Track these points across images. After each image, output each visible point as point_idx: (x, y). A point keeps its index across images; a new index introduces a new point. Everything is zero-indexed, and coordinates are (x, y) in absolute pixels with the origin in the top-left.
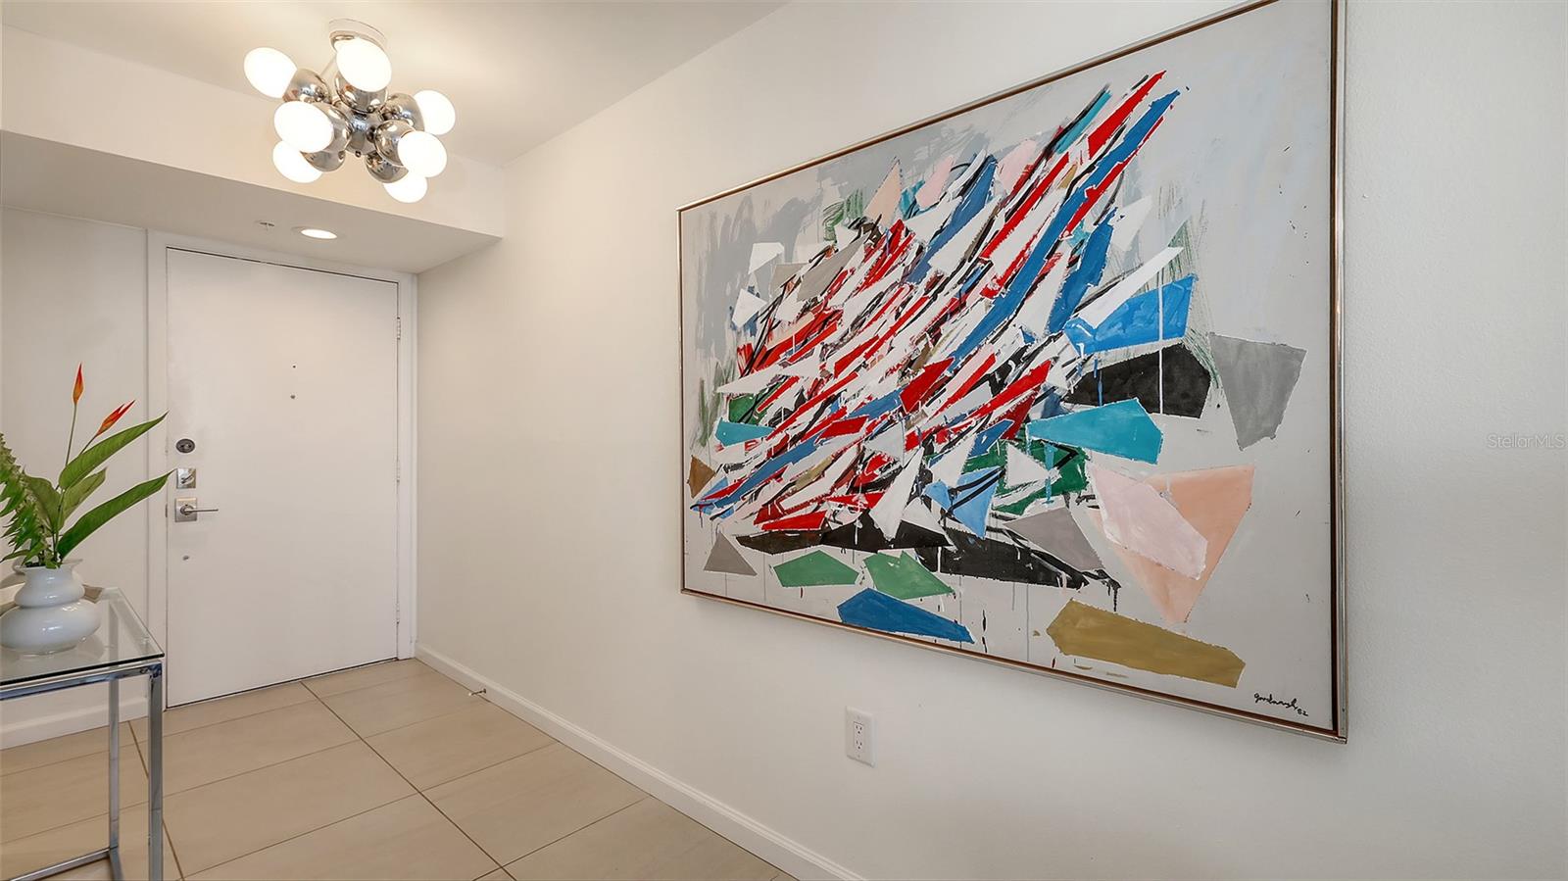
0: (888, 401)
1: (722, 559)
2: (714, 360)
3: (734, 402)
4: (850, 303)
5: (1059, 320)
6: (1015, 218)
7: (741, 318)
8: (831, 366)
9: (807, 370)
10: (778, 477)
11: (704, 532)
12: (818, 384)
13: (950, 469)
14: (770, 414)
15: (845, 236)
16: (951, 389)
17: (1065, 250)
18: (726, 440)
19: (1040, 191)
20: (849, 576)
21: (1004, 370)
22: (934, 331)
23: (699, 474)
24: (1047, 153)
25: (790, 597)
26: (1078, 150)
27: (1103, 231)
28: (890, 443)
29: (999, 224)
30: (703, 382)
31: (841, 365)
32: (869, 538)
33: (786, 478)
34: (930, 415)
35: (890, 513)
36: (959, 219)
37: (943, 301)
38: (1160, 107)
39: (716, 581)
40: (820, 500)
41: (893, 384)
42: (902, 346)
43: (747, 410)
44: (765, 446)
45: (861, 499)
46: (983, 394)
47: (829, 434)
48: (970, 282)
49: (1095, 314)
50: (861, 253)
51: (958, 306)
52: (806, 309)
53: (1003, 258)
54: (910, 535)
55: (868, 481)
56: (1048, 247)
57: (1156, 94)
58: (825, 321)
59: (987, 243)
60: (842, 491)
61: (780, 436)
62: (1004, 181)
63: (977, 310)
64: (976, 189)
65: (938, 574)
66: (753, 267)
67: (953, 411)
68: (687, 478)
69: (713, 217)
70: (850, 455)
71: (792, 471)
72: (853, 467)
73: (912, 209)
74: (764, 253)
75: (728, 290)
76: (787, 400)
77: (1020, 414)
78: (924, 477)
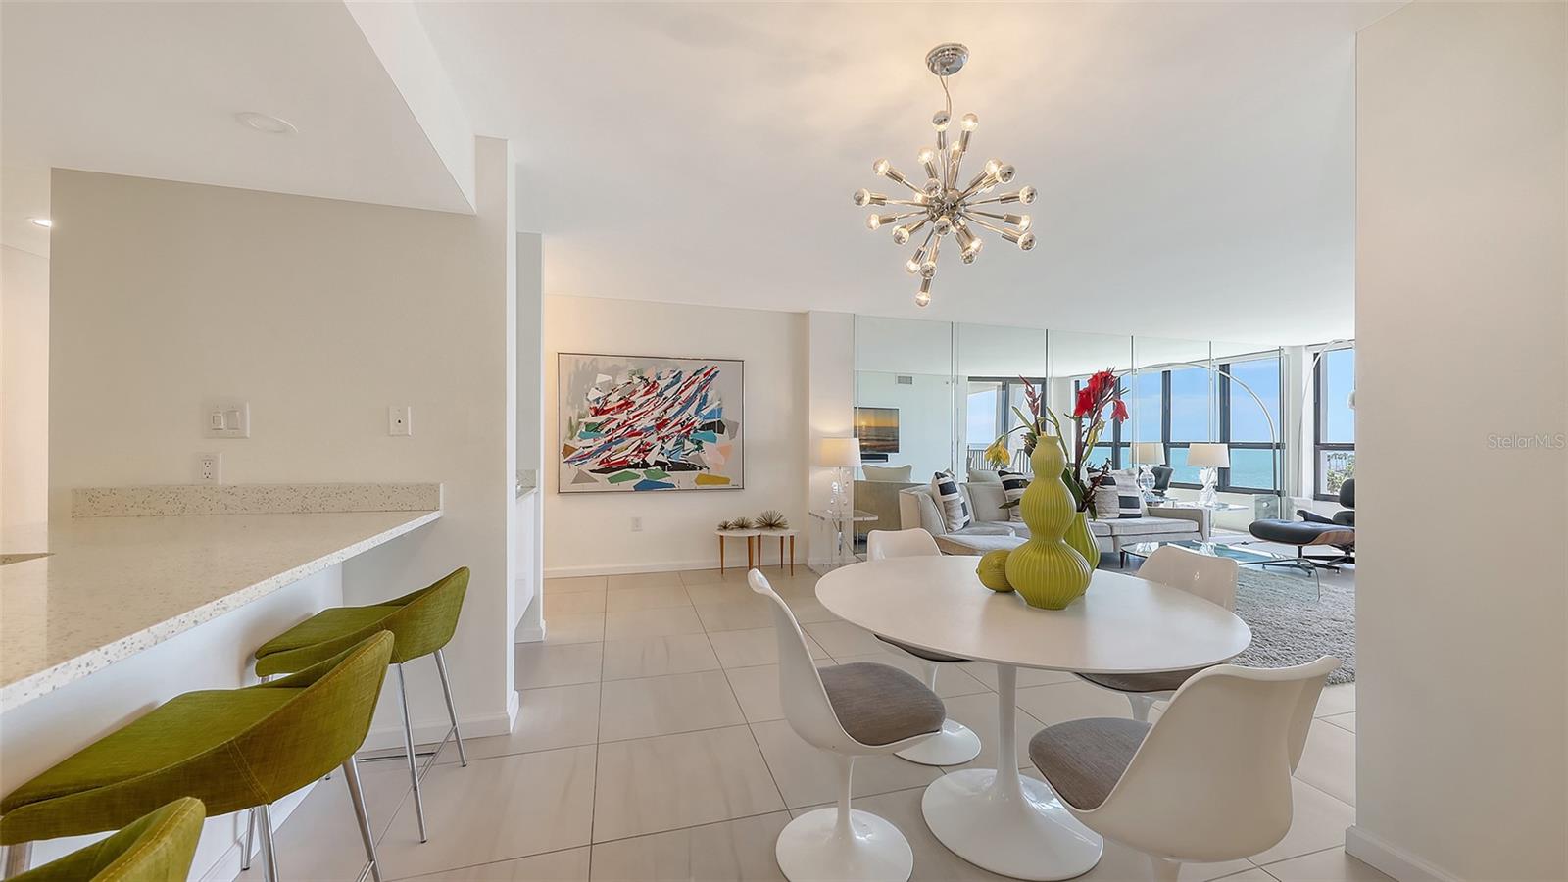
0: (651, 428)
1: (580, 478)
2: (577, 410)
3: (587, 425)
4: (638, 399)
5: (696, 413)
6: (687, 388)
7: (591, 397)
8: (631, 417)
9: (622, 417)
10: (609, 450)
11: (570, 471)
12: (626, 422)
13: (670, 445)
14: (606, 430)
15: (636, 381)
16: (670, 426)
17: (698, 397)
18: (583, 437)
19: (693, 383)
20: (638, 477)
21: (684, 422)
22: (666, 411)
23: (568, 450)
24: (694, 375)
25: (615, 486)
26: (701, 376)
27: (706, 395)
28: (652, 439)
29: (683, 388)
30: (571, 418)
31: (634, 417)
32: (645, 465)
33: (612, 450)
34: (664, 432)
35: (651, 459)
36: (673, 384)
37: (668, 404)
38: (717, 373)
39: (578, 487)
40: (627, 456)
41: (653, 423)
42: (656, 413)
43: (594, 429)
44: (602, 441)
45: (642, 455)
46: (679, 427)
47: (630, 436)
48: (675, 400)
49: (704, 412)
50: (642, 386)
51: (672, 405)
52: (621, 399)
53: (684, 396)
54: (657, 463)
55: (644, 449)
56: (695, 395)
57: (716, 370)
58: (628, 404)
59: (680, 392)
60: (636, 452)
61: (610, 437)
62: (684, 378)
63: (677, 407)
64: (677, 378)
65: (667, 472)
66: (597, 382)
67: (670, 432)
68: (562, 451)
69: (577, 360)
70: (639, 442)
71: (614, 448)
72: (639, 446)
73: (659, 379)
74: (601, 378)
75: (585, 387)
76: (614, 425)
77: (688, 432)
78: (662, 448)
